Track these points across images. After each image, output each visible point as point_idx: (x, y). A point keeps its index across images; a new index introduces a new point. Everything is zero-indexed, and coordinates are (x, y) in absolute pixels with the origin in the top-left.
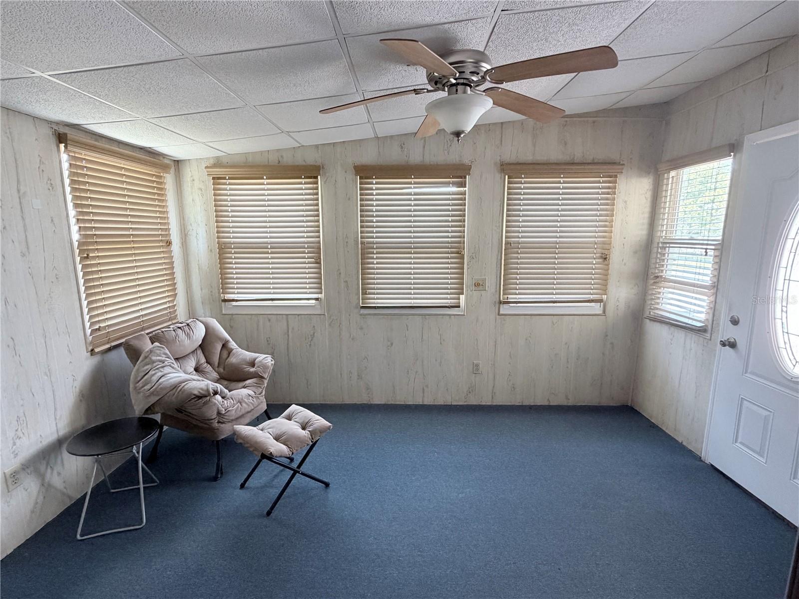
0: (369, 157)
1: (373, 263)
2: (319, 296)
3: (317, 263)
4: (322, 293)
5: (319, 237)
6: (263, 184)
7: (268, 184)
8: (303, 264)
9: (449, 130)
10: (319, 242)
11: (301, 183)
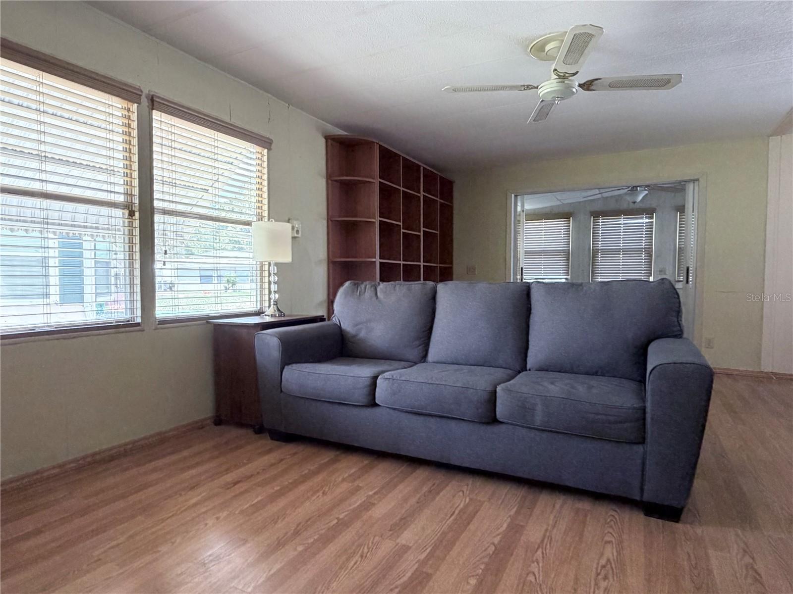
0: (597, 207)
1: (598, 263)
2: (568, 277)
3: (567, 260)
4: (569, 275)
5: (569, 247)
6: (542, 222)
7: (545, 222)
8: (560, 262)
9: (631, 201)
10: (569, 250)
11: (562, 221)
